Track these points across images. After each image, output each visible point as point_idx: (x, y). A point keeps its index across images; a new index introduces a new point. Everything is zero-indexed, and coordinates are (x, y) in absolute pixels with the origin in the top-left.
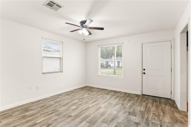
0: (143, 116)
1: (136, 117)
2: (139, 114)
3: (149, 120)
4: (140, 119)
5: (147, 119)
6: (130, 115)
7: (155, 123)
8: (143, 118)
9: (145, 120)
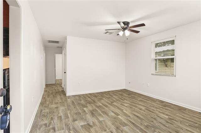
0: (75, 131)
1: (81, 126)
2: (81, 130)
3: (68, 130)
4: (75, 126)
5: (70, 129)
6: (87, 124)
7: (60, 130)
8: (74, 128)
9: (71, 128)
